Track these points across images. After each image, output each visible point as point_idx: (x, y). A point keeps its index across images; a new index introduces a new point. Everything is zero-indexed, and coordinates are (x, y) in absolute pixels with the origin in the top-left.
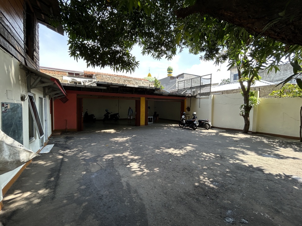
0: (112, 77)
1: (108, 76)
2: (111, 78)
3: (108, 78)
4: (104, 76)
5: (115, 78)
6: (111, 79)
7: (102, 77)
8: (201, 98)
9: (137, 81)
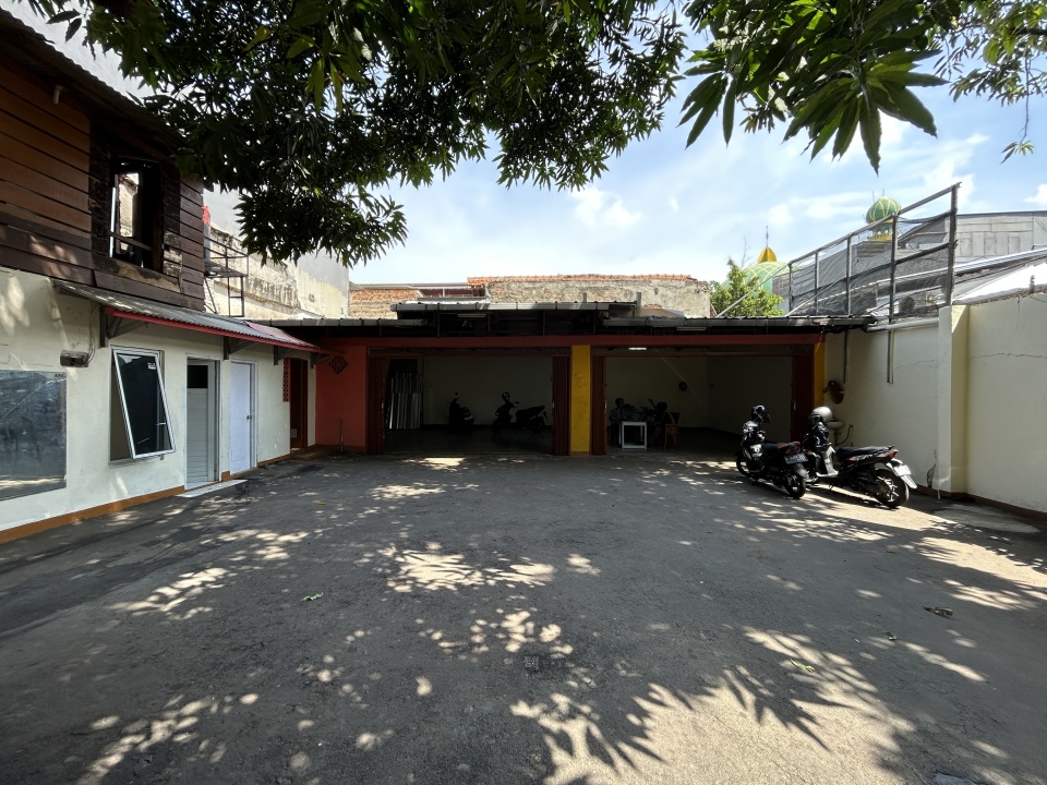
0: (538, 285)
1: (527, 285)
2: (534, 288)
3: (526, 289)
4: (513, 285)
5: (550, 286)
6: (534, 292)
7: (509, 288)
8: (896, 330)
9: (630, 288)
